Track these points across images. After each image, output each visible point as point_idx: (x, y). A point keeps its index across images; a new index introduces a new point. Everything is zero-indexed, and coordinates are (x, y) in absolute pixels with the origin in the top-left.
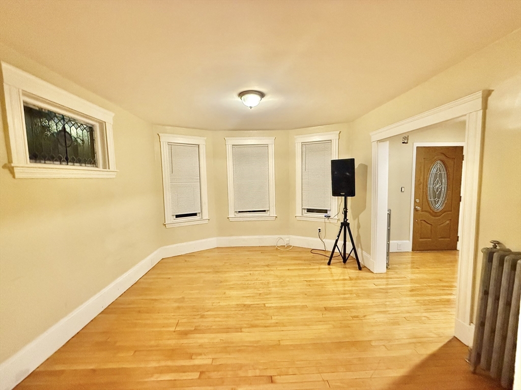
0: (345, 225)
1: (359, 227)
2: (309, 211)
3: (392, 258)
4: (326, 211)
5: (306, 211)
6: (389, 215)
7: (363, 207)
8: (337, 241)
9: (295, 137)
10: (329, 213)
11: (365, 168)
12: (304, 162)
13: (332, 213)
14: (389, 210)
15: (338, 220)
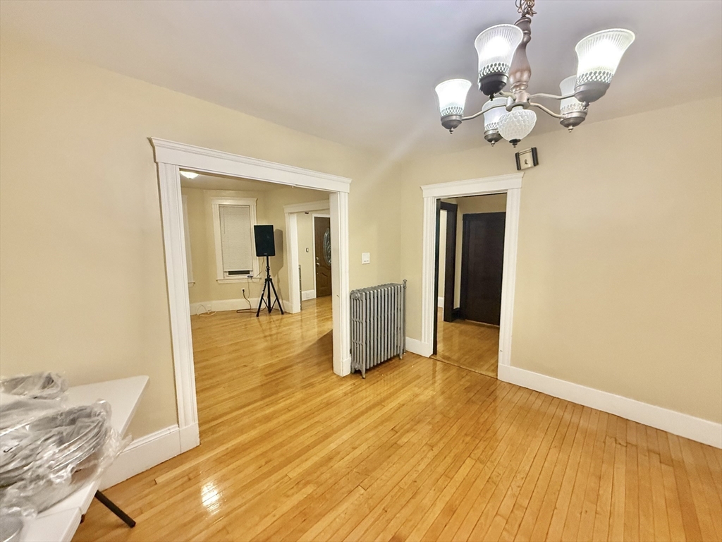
0: (268, 280)
1: (279, 281)
2: (231, 273)
3: (304, 304)
4: (248, 272)
5: (227, 274)
6: (300, 269)
7: (281, 264)
8: (263, 294)
9: (212, 198)
10: (251, 274)
11: (281, 233)
12: (222, 225)
13: (255, 273)
14: (300, 266)
15: (261, 279)
